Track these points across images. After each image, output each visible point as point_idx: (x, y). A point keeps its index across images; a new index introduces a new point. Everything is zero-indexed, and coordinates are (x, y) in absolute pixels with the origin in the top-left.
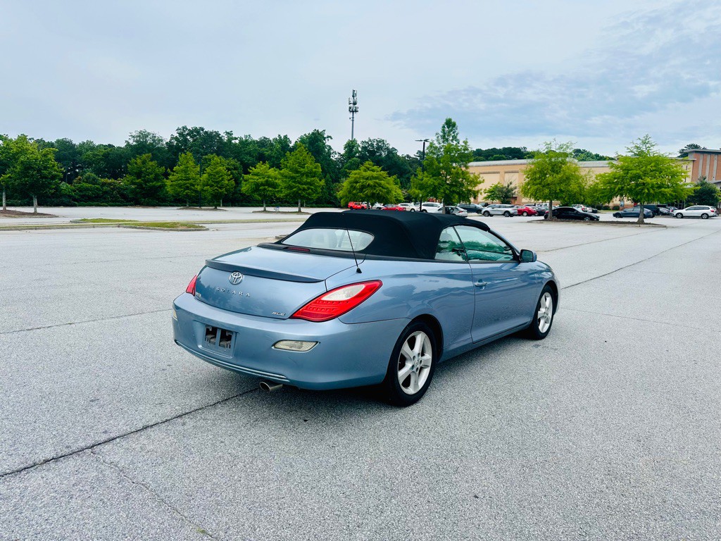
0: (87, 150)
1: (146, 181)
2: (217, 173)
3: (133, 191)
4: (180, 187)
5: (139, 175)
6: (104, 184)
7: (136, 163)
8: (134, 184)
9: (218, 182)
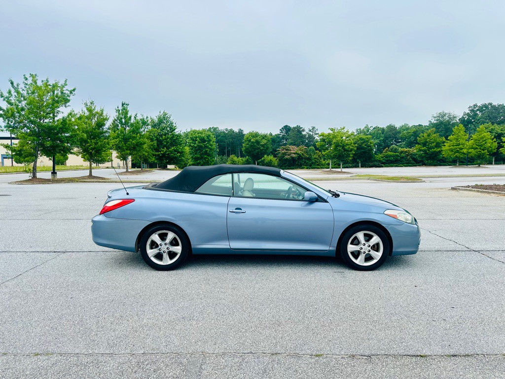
0: (404, 130)
1: (429, 149)
2: (482, 138)
3: (420, 156)
4: (452, 151)
5: (424, 144)
6: (402, 152)
7: (423, 136)
8: (421, 150)
9: (481, 146)
